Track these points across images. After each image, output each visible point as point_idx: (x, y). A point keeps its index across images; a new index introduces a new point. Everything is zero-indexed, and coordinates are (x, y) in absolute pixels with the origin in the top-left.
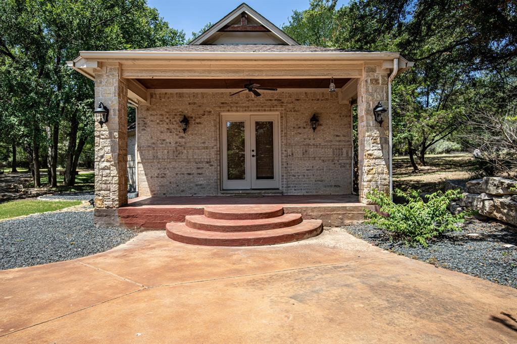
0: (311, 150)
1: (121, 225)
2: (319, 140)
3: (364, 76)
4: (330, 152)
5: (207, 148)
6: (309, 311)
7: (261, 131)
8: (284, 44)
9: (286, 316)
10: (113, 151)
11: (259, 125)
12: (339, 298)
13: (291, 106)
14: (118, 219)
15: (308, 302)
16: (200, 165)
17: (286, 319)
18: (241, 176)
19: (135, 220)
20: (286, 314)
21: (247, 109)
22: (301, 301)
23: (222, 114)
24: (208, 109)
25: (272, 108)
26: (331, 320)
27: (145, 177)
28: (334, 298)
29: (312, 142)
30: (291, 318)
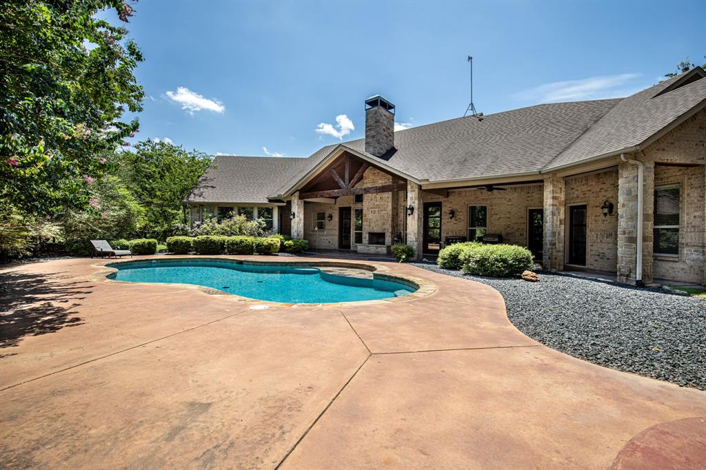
6: (174, 395)
9: (197, 381)
12: (133, 433)
15: (181, 407)
17: (195, 380)
20: (199, 383)
22: (192, 404)
26: (142, 394)
28: (141, 429)
30: (190, 382)
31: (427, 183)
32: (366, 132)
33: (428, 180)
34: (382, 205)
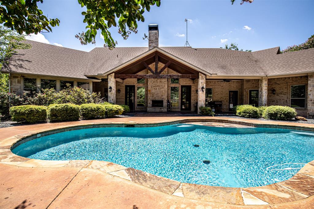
31: (216, 75)
32: (149, 43)
33: (217, 74)
34: (161, 86)
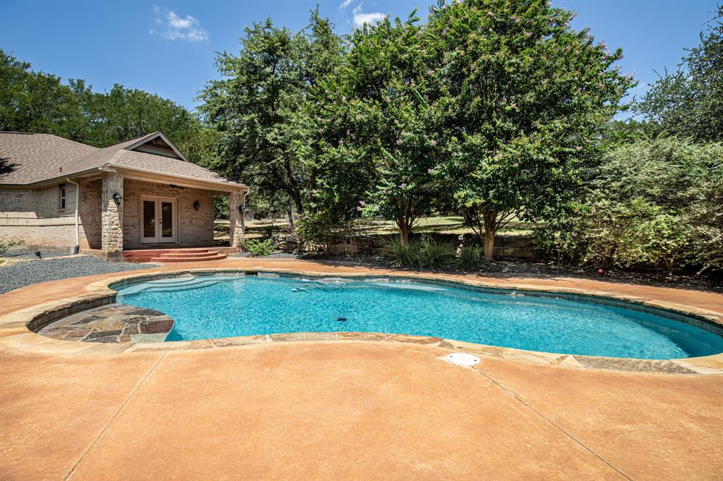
0: (194, 221)
1: (124, 261)
2: (198, 216)
3: (235, 192)
4: (203, 223)
5: (132, 217)
7: (165, 208)
8: (183, 160)
10: (120, 220)
11: (164, 204)
13: (183, 195)
14: (123, 258)
16: (127, 228)
18: (153, 235)
19: (133, 258)
21: (158, 194)
23: (142, 195)
24: (133, 191)
25: (173, 195)
27: (84, 235)
29: (194, 216)
